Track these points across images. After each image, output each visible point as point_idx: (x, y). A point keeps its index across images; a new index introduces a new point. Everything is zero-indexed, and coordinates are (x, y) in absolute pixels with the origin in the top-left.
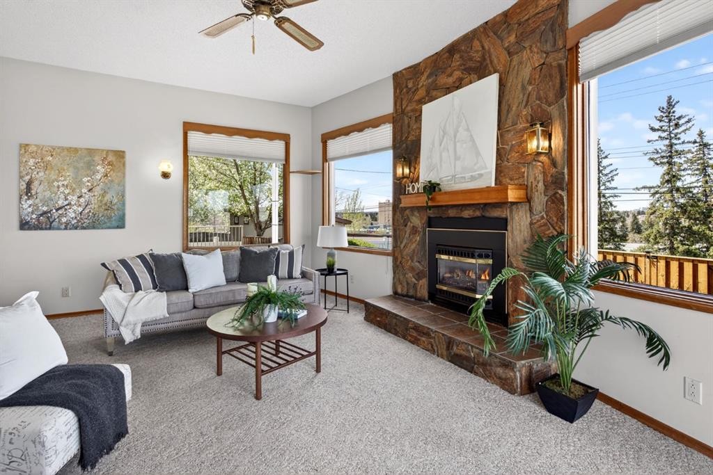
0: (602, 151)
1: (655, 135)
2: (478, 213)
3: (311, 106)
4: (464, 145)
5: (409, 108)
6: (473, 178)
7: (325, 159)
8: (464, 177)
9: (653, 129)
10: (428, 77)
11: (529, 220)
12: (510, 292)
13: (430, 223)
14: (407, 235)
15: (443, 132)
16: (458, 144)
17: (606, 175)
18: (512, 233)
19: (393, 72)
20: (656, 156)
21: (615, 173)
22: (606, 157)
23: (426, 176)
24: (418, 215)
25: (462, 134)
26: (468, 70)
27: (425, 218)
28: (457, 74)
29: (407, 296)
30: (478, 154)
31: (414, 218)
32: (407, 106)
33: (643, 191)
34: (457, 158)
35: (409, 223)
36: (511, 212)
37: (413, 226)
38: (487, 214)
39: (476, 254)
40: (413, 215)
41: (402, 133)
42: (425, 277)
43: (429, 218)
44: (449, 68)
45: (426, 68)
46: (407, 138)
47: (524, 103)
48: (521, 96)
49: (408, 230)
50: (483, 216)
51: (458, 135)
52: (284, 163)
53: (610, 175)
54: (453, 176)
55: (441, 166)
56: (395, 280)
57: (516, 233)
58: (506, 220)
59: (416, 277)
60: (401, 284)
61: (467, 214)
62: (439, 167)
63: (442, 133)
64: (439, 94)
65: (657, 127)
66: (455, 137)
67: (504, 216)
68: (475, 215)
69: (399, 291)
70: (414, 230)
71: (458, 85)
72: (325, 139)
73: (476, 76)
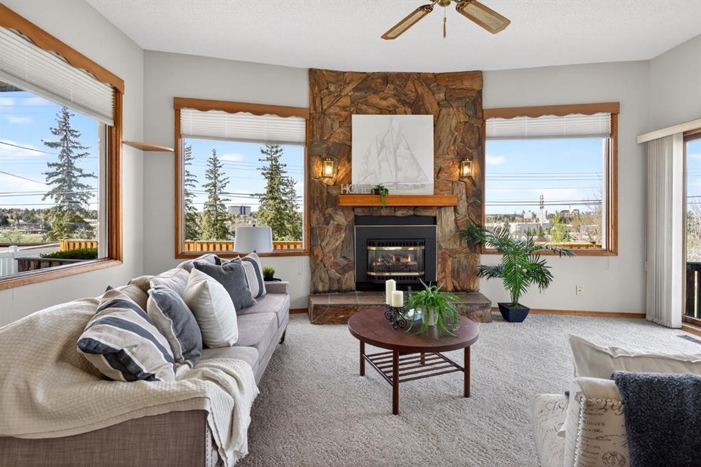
0: (218, 160)
1: (264, 156)
2: (411, 213)
3: (144, 48)
4: (406, 161)
5: (331, 110)
6: (415, 187)
7: (178, 134)
8: (407, 186)
9: (263, 152)
10: (355, 90)
11: (454, 218)
12: (439, 266)
13: (357, 220)
14: (330, 233)
15: (381, 144)
16: (398, 159)
17: (221, 182)
18: (441, 226)
19: (310, 67)
20: (265, 172)
21: (227, 181)
22: (220, 167)
23: (361, 179)
24: (342, 213)
25: (402, 150)
26: (404, 103)
27: (352, 217)
28: (392, 101)
29: (330, 291)
30: (420, 169)
31: (337, 216)
32: (329, 107)
33: (255, 196)
34: (398, 169)
35: (332, 221)
36: (440, 212)
37: (337, 225)
38: (419, 214)
39: (418, 243)
40: (337, 214)
41: (323, 133)
42: (351, 269)
43: (356, 216)
44: (382, 93)
45: (352, 80)
46: (329, 138)
47: (452, 142)
48: (450, 137)
49: (331, 227)
50: (415, 215)
51: (398, 151)
52: (111, 123)
53: (224, 182)
54: (395, 183)
55: (380, 173)
56: (315, 279)
57: (444, 225)
58: (435, 218)
59: (341, 271)
60: (322, 281)
61: (399, 213)
62: (378, 173)
63: (379, 145)
64: (370, 110)
65: (265, 151)
66: (395, 152)
67: (434, 215)
68: (409, 214)
69: (320, 288)
70: (338, 228)
71: (392, 111)
72: (179, 104)
73: (410, 110)
